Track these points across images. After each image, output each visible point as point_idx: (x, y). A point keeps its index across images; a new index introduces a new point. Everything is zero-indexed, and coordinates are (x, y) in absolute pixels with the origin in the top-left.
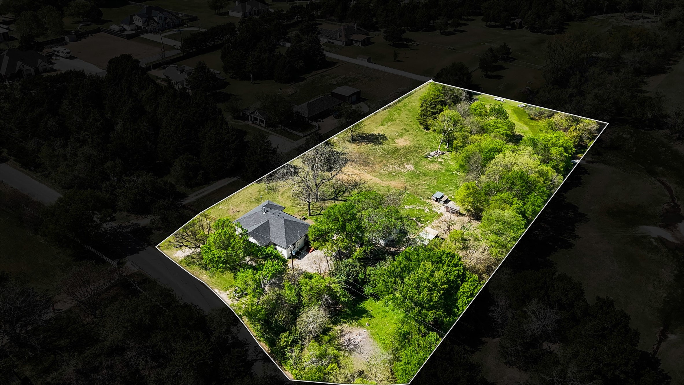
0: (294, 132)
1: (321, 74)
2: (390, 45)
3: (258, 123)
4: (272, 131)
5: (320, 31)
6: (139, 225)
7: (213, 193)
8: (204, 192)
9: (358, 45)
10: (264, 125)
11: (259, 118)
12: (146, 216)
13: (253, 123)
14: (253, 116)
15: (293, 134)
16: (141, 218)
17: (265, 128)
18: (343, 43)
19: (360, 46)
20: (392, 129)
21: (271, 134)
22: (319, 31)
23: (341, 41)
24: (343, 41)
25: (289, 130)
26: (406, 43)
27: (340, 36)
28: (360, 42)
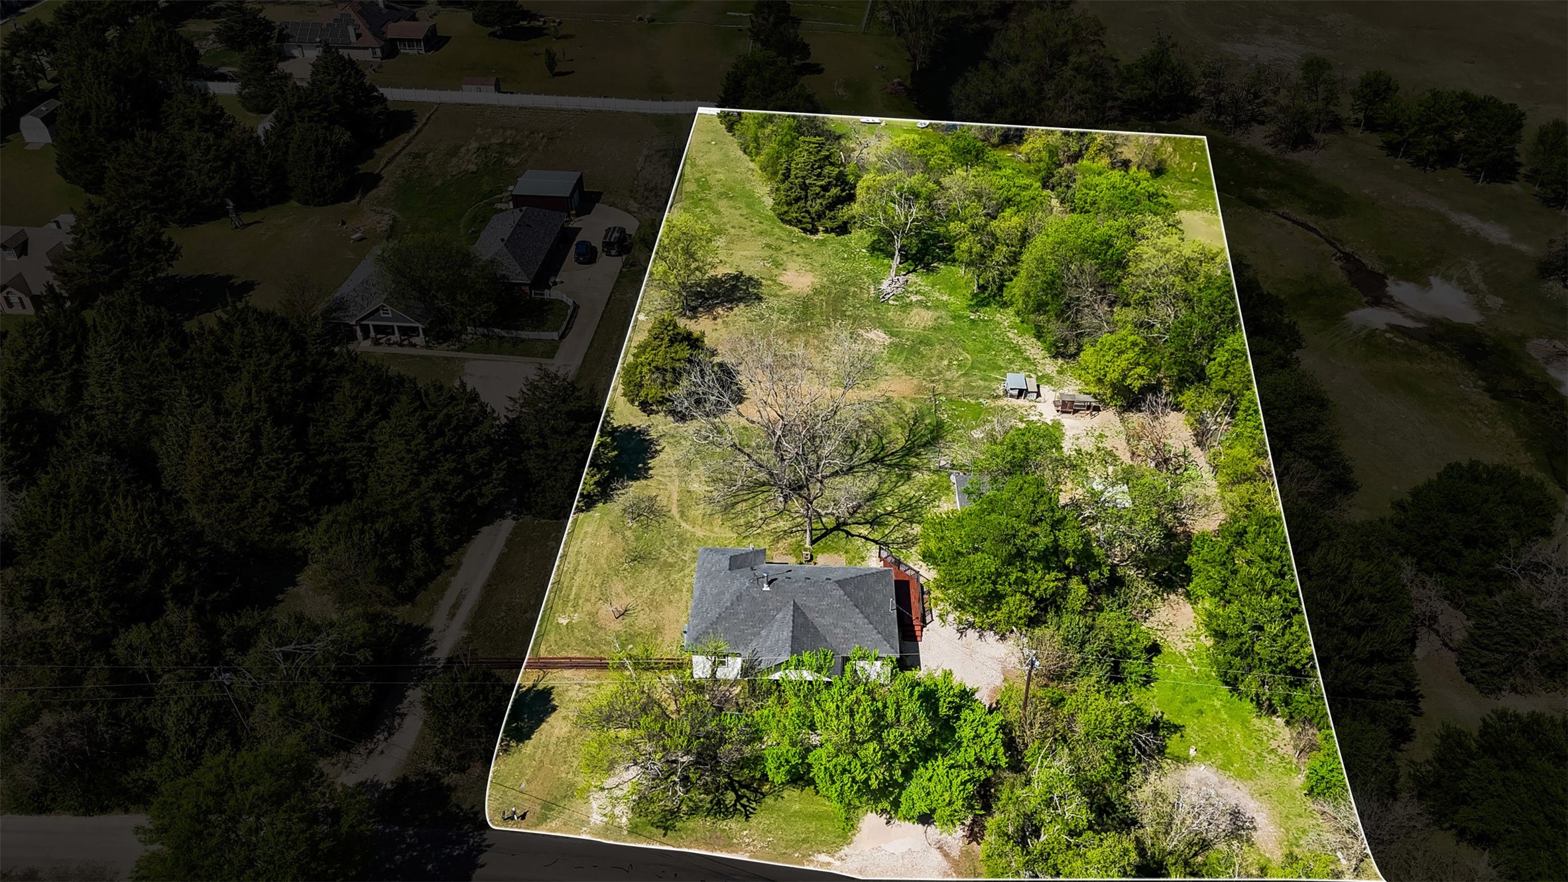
0: (524, 334)
1: (406, 151)
2: (493, 34)
3: (396, 337)
4: (452, 350)
5: (283, 30)
6: (376, 785)
7: (490, 588)
8: (461, 597)
9: (415, 52)
10: (419, 340)
11: (395, 324)
12: (370, 746)
13: (376, 342)
14: (370, 323)
15: (523, 341)
16: (357, 760)
17: (428, 347)
18: (374, 53)
19: (422, 52)
20: (745, 253)
21: (466, 360)
22: (281, 31)
23: (367, 48)
24: (373, 48)
25: (503, 333)
26: (525, 23)
27: (358, 36)
28: (418, 41)
